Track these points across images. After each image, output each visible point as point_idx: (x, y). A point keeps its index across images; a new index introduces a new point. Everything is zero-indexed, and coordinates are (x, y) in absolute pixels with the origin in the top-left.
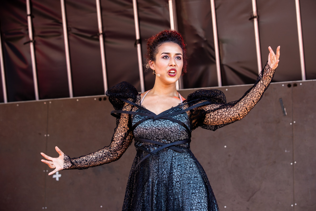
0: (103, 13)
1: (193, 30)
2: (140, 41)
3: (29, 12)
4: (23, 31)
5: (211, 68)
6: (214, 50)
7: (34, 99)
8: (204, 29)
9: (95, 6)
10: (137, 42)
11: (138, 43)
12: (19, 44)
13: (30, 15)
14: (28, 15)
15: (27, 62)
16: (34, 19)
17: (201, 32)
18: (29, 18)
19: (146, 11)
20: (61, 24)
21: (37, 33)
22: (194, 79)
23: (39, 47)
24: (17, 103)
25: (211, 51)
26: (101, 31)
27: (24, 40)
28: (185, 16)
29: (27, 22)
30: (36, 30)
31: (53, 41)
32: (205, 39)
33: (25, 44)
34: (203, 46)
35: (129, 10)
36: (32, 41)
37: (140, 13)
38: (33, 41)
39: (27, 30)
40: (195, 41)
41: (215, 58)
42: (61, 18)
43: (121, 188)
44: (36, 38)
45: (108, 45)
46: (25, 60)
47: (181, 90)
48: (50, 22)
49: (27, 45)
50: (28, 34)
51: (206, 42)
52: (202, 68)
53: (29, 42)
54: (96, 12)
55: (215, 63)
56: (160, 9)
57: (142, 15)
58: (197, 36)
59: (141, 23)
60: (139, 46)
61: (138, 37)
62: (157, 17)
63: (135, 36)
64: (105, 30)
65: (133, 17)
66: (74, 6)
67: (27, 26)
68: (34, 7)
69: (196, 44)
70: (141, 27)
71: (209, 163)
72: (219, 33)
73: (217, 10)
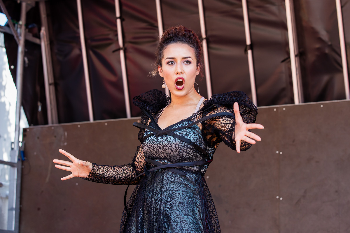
0: (207, 14)
1: (314, 33)
2: (251, 47)
3: (118, 14)
4: (111, 36)
5: (337, 77)
6: (340, 56)
7: (125, 116)
8: (328, 32)
9: (197, 6)
10: (248, 47)
11: (249, 49)
12: (107, 53)
13: (120, 18)
14: (117, 18)
15: (116, 73)
16: (124, 22)
17: (324, 35)
18: (119, 22)
19: (258, 10)
20: (157, 27)
21: (128, 39)
22: (316, 91)
23: (130, 55)
24: (106, 122)
25: (337, 57)
26: (204, 36)
27: (113, 47)
28: (305, 16)
29: (116, 26)
30: (126, 35)
31: (146, 47)
32: (330, 43)
33: (114, 51)
34: (327, 51)
35: (238, 10)
36: (122, 49)
37: (250, 13)
38: (124, 49)
39: (117, 35)
40: (317, 46)
41: (341, 66)
42: (156, 21)
43: (230, 222)
44: (126, 45)
45: (213, 51)
46: (114, 71)
47: (301, 104)
48: (143, 25)
49: (117, 53)
50: (117, 40)
51: (330, 46)
52: (325, 78)
53: (119, 49)
54: (198, 13)
55: (341, 71)
56: (274, 8)
57: (252, 15)
58: (320, 40)
59: (252, 25)
60: (250, 52)
61: (248, 42)
62: (272, 18)
63: (245, 41)
64: (209, 34)
65: (242, 18)
66: (172, 6)
67: (116, 31)
68: (124, 8)
69: (318, 49)
70: (252, 30)
71: (336, 192)
72: (346, 36)
73: (344, 8)
